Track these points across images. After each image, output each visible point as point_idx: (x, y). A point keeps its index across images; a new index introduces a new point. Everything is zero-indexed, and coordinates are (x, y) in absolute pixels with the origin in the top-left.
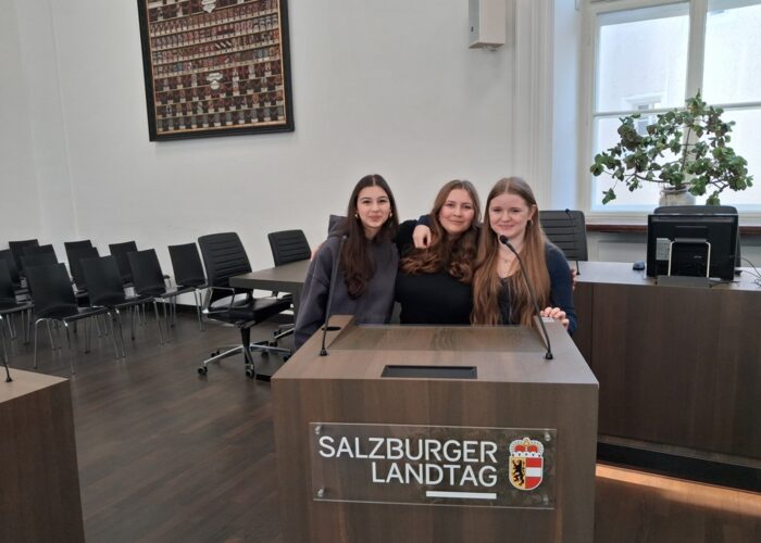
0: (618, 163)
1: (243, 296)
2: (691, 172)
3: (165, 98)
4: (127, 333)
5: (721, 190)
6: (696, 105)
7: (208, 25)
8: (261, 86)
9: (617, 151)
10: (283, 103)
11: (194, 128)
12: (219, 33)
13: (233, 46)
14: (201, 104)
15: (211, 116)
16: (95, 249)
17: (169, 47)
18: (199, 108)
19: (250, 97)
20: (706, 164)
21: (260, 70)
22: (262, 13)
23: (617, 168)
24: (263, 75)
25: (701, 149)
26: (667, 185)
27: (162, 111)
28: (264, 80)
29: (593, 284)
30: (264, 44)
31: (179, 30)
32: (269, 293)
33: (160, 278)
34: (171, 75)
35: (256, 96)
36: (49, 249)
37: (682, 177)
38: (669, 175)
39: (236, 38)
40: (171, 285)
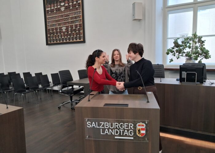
0: (174, 51)
1: (71, 87)
2: (194, 54)
3: (51, 34)
4: (39, 97)
5: (202, 59)
6: (195, 35)
7: (62, 14)
8: (76, 31)
9: (173, 48)
10: (82, 35)
11: (58, 42)
12: (65, 16)
13: (69, 20)
14: (60, 35)
15: (63, 39)
16: (31, 74)
17: (52, 20)
18: (60, 36)
19: (73, 34)
20: (198, 52)
21: (76, 26)
22: (77, 11)
23: (173, 53)
24: (77, 28)
25: (196, 48)
26: (187, 57)
27: (50, 37)
28: (77, 29)
29: (164, 84)
30: (77, 19)
31: (55, 16)
32: (78, 86)
33: (49, 82)
34: (52, 27)
35: (75, 33)
36: (19, 74)
37: (191, 55)
38: (188, 55)
39: (70, 18)
40: (51, 84)
